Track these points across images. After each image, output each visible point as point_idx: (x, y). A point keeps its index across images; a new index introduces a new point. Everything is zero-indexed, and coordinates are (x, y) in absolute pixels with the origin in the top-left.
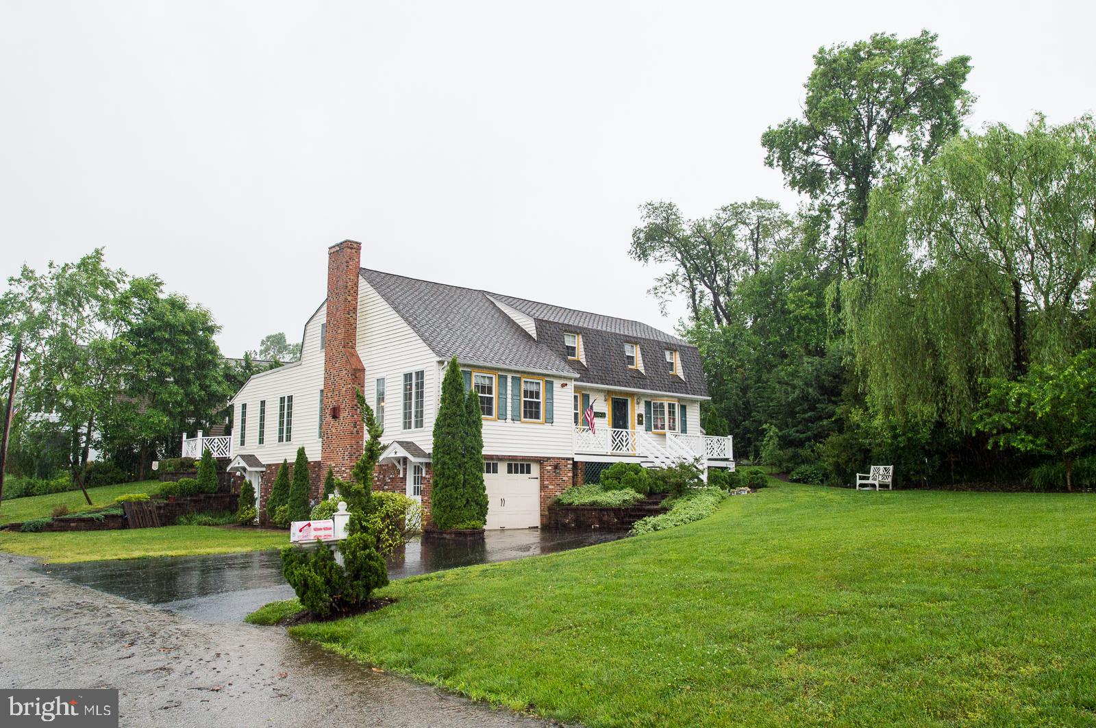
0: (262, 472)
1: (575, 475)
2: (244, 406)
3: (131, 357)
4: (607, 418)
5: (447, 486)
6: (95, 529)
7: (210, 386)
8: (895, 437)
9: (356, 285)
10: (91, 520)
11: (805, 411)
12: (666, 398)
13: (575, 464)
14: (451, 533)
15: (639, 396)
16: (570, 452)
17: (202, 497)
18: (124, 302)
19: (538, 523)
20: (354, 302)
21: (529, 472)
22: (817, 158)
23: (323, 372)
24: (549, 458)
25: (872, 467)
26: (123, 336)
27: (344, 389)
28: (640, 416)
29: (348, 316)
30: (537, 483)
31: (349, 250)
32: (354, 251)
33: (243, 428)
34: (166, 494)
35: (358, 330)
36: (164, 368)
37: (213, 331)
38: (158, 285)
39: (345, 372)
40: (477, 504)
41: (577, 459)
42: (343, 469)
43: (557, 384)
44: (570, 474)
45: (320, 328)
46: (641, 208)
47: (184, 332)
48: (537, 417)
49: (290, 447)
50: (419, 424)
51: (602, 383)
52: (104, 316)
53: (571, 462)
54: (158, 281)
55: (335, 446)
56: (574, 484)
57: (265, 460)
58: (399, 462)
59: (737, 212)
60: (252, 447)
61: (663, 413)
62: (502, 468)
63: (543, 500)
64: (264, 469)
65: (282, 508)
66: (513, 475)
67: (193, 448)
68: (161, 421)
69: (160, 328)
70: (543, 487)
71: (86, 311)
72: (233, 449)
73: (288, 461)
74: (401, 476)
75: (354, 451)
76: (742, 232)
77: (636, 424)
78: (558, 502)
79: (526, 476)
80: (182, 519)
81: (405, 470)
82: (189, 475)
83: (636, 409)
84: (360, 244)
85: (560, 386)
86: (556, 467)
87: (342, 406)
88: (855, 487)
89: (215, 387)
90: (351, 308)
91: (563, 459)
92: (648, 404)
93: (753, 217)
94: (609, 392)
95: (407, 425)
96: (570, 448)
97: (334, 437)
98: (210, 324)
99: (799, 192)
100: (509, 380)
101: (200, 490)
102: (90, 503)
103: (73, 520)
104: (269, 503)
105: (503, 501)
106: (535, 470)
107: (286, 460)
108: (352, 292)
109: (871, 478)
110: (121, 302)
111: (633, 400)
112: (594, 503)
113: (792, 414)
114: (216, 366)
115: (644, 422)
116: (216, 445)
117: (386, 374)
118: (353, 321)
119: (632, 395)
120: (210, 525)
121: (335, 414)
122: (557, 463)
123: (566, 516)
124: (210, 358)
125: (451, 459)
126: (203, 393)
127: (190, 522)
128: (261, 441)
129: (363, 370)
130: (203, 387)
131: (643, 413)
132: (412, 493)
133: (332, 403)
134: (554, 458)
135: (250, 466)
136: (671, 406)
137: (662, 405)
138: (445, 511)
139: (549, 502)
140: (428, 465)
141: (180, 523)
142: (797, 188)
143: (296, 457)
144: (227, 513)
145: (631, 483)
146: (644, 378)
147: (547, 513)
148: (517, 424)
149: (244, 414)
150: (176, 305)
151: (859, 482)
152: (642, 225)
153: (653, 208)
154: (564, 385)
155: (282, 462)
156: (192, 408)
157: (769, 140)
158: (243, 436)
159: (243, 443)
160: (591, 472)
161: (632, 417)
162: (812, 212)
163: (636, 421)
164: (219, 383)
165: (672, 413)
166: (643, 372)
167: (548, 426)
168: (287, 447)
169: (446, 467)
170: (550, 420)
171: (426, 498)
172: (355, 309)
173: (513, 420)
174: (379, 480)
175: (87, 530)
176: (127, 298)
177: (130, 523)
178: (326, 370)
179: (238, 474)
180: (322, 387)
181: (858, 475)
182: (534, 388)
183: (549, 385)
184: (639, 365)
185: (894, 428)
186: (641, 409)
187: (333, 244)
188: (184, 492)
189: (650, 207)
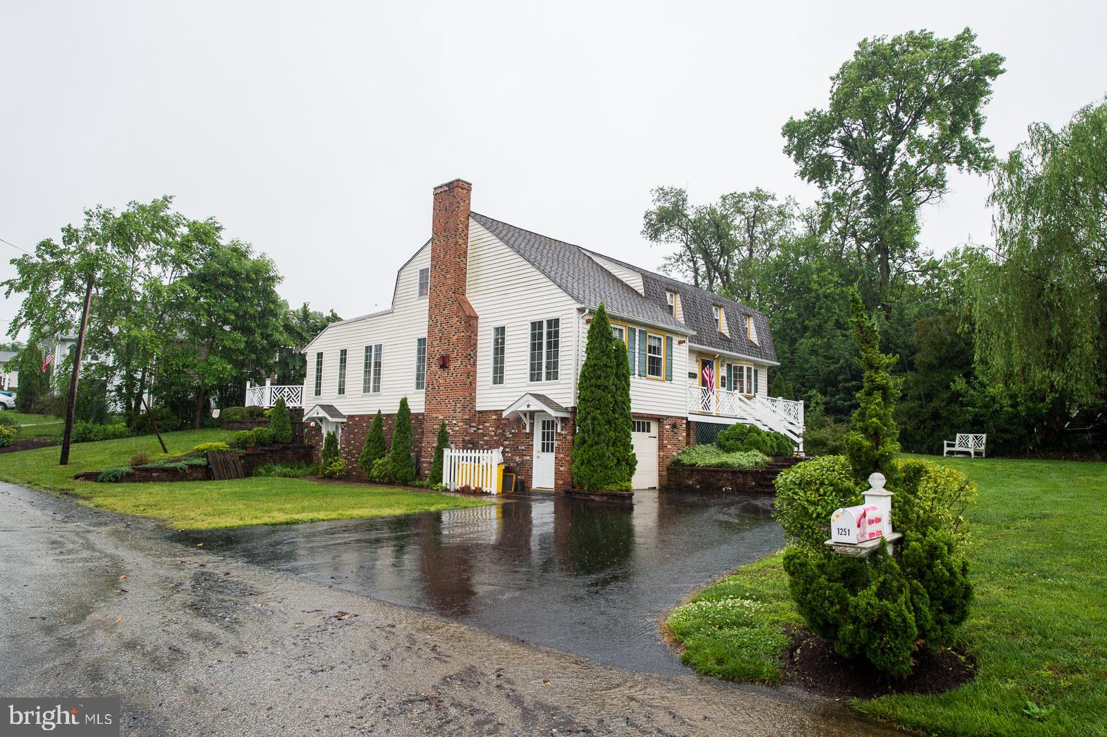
0: (343, 423)
1: (688, 435)
2: (320, 355)
3: (192, 301)
4: (697, 379)
5: (597, 443)
6: (178, 480)
7: (272, 335)
8: (1014, 406)
9: (467, 227)
10: (175, 470)
11: (846, 381)
12: (745, 362)
13: (688, 423)
14: (603, 495)
15: (723, 358)
16: (685, 411)
17: (276, 447)
18: (185, 245)
19: (656, 484)
20: (465, 246)
21: (649, 431)
22: (830, 150)
23: (427, 319)
24: (668, 417)
25: (958, 435)
26: (183, 279)
27: (456, 337)
28: (723, 378)
29: (459, 260)
30: (655, 442)
31: (460, 190)
32: (465, 191)
33: (319, 378)
34: (242, 444)
35: (468, 276)
36: (228, 314)
37: (274, 281)
38: (218, 229)
39: (457, 319)
40: (627, 463)
41: (692, 418)
42: (454, 422)
43: (676, 340)
44: (684, 434)
45: (418, 274)
46: (653, 192)
47: (248, 279)
48: (658, 374)
49: (379, 398)
50: (553, 374)
51: (699, 343)
52: (160, 259)
53: (685, 421)
54: (217, 225)
55: (443, 397)
56: (688, 443)
57: (345, 411)
58: (525, 415)
59: (736, 201)
60: (329, 395)
61: (741, 376)
63: (661, 460)
64: (345, 420)
65: (380, 462)
66: (636, 433)
67: (260, 396)
68: (224, 369)
69: (223, 274)
70: (661, 447)
71: (142, 253)
72: (307, 400)
73: (382, 413)
74: (528, 431)
75: (467, 403)
76: (739, 220)
77: (720, 387)
78: (677, 463)
79: (646, 435)
80: (260, 470)
81: (532, 425)
82: (259, 424)
83: (720, 373)
84: (471, 185)
85: (677, 343)
86: (674, 426)
87: (452, 356)
88: (943, 454)
89: (277, 336)
90: (462, 252)
91: (679, 418)
92: (729, 366)
93: (750, 206)
94: (700, 353)
95: (535, 376)
96: (685, 407)
97: (442, 388)
98: (272, 274)
99: (809, 181)
100: (637, 333)
101: (274, 440)
102: (166, 451)
103: (156, 470)
104: (363, 456)
106: (654, 427)
107: (379, 411)
108: (463, 235)
109: (957, 446)
110: (182, 245)
111: (717, 363)
112: (722, 465)
113: (834, 384)
114: (276, 316)
115: (726, 384)
116: (286, 395)
117: (507, 321)
118: (463, 266)
119: (717, 356)
120: (290, 477)
121: (444, 363)
122: (675, 423)
123: (690, 477)
124: (273, 307)
125: (602, 414)
126: (265, 342)
127: (268, 473)
128: (341, 391)
129: (476, 318)
130: (266, 337)
131: (726, 375)
132: (540, 449)
133: (439, 351)
134: (671, 417)
135: (332, 416)
136: (749, 370)
137: (741, 369)
138: (595, 471)
139: (668, 462)
140: (563, 420)
141: (258, 474)
142: (806, 178)
143: (398, 408)
144: (303, 464)
145: (757, 445)
146: (729, 341)
147: (665, 473)
148: (643, 380)
149: (319, 363)
150: (238, 252)
151: (946, 449)
152: (653, 208)
153: (663, 193)
154: (680, 343)
155: (376, 413)
156: (253, 356)
157: (790, 129)
158: (318, 385)
159: (318, 393)
160: (704, 433)
161: (716, 381)
162: (827, 200)
163: (720, 384)
164: (281, 333)
165: (749, 377)
166: (727, 335)
167: (667, 384)
168: (374, 398)
169: (596, 422)
170: (669, 378)
171: (562, 456)
172: (465, 252)
173: (640, 375)
174: (496, 435)
175: (172, 481)
176: (188, 241)
177: (215, 472)
178: (430, 317)
179: (313, 424)
180: (424, 334)
181: (945, 442)
182: (654, 343)
183: (670, 340)
184: (724, 328)
185: (1013, 397)
186: (724, 373)
187: (439, 184)
188: (260, 442)
189: (661, 192)
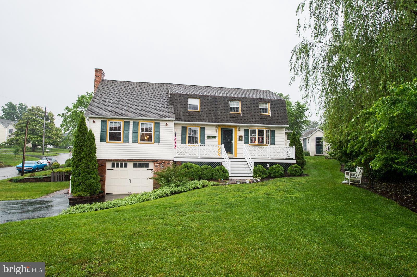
4: (217, 139)
12: (257, 127)
13: (174, 163)
15: (240, 127)
16: (171, 157)
21: (147, 167)
28: (241, 137)
41: (176, 160)
43: (162, 124)
62: (130, 165)
66: (137, 168)
77: (238, 141)
79: (145, 169)
83: (238, 133)
85: (164, 125)
91: (167, 160)
92: (246, 131)
94: (219, 126)
96: (170, 155)
100: (131, 123)
105: (130, 181)
106: (151, 166)
111: (236, 130)
115: (243, 139)
119: (236, 127)
131: (243, 135)
134: (161, 160)
136: (267, 132)
137: (255, 131)
148: (136, 144)
154: (167, 124)
161: (235, 138)
163: (238, 139)
166: (241, 115)
167: (156, 145)
170: (157, 142)
173: (133, 142)
182: (147, 127)
184: (241, 111)
186: (242, 133)
